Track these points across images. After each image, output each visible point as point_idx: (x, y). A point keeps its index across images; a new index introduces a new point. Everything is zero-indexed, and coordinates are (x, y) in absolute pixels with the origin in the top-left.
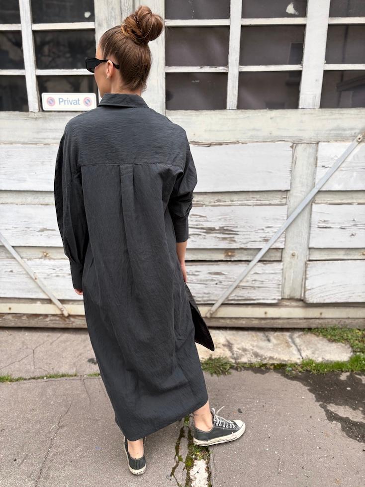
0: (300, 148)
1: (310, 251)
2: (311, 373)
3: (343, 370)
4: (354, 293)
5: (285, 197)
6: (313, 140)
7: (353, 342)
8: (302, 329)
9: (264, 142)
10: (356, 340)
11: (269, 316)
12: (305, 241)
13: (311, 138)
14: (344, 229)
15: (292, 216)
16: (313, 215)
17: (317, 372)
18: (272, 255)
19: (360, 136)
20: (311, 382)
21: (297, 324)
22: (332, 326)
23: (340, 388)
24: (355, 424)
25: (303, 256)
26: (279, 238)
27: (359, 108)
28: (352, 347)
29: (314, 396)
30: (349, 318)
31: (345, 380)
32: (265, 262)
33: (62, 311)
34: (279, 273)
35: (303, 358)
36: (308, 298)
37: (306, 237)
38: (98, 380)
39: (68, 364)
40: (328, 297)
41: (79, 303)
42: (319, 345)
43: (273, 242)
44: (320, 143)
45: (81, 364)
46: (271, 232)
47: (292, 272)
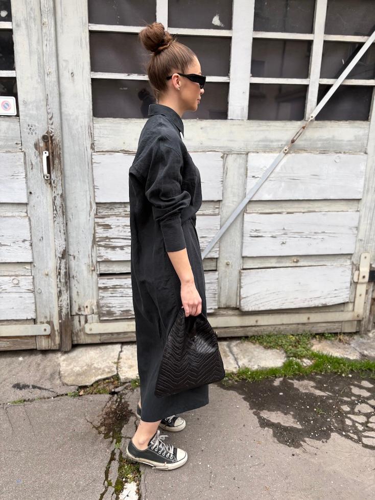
0: (230, 159)
1: (243, 260)
2: (247, 381)
3: (277, 376)
4: (286, 300)
5: (218, 207)
6: (242, 151)
7: (287, 347)
8: (239, 338)
9: (195, 152)
10: (290, 345)
12: (238, 251)
13: (240, 148)
14: (275, 237)
15: (224, 226)
16: (245, 225)
17: (252, 380)
18: (207, 264)
19: (286, 148)
20: (246, 390)
21: (234, 332)
22: (268, 333)
23: (273, 394)
24: (286, 429)
25: (237, 264)
26: (213, 247)
27: (284, 121)
28: (286, 352)
29: (248, 404)
30: (283, 324)
31: (278, 386)
34: (215, 283)
35: (239, 367)
36: (244, 306)
37: (239, 246)
38: (23, 406)
40: (263, 304)
41: (3, 324)
42: (255, 353)
43: (207, 252)
44: (249, 154)
45: (5, 391)
46: (205, 242)
47: (227, 280)
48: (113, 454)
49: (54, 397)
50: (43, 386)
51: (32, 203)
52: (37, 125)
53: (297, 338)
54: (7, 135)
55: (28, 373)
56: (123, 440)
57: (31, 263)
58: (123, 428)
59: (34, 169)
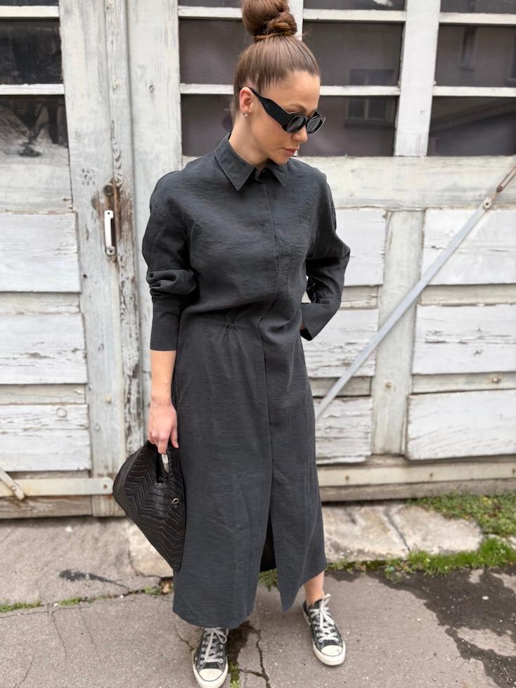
0: (397, 219)
1: (413, 379)
2: (425, 574)
3: (473, 565)
4: (479, 442)
5: (375, 295)
6: (417, 206)
7: (482, 516)
8: (403, 501)
9: (342, 208)
10: (485, 513)
11: (352, 482)
12: (406, 365)
13: (414, 203)
14: (465, 343)
15: (385, 326)
16: (418, 324)
17: (434, 572)
18: (356, 386)
19: (488, 200)
20: (428, 591)
21: (396, 492)
22: (447, 493)
23: (473, 598)
24: (504, 661)
25: (402, 386)
26: (366, 360)
27: (486, 157)
28: (481, 525)
29: (434, 615)
30: (472, 480)
31: (478, 584)
32: (345, 399)
33: (14, 491)
34: (367, 415)
35: (409, 549)
36: (412, 452)
37: (408, 357)
38: (77, 610)
39: (25, 584)
40: (443, 448)
41: (43, 476)
42: (431, 526)
43: (357, 367)
44: (428, 211)
45: (48, 583)
46: (353, 351)
47: (387, 412)
49: (124, 595)
50: (106, 576)
51: (86, 292)
52: (96, 169)
53: (495, 501)
54: (51, 187)
55: (82, 554)
56: (242, 675)
57: (84, 385)
58: (240, 654)
59: (90, 239)
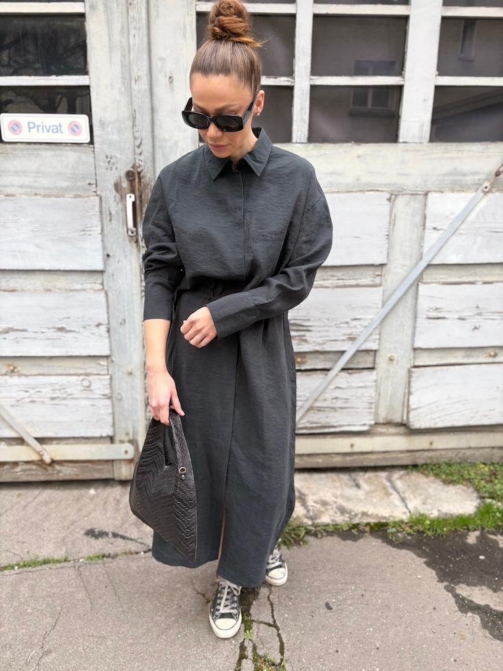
0: (401, 202)
1: (415, 353)
2: (425, 535)
3: (470, 527)
4: (476, 412)
5: (379, 273)
6: (419, 189)
7: (479, 482)
8: (405, 467)
9: (348, 192)
10: (482, 479)
11: (356, 449)
12: (407, 340)
13: (417, 187)
14: (464, 319)
15: (389, 302)
16: (420, 301)
17: (433, 533)
18: (361, 359)
19: (487, 184)
20: (428, 551)
21: (397, 459)
22: (446, 460)
23: (470, 557)
24: (499, 615)
25: (404, 359)
26: (371, 334)
27: (485, 143)
28: (478, 490)
29: (434, 572)
30: (470, 448)
31: (475, 544)
32: (350, 371)
33: (41, 456)
34: (371, 387)
35: (410, 512)
36: (413, 422)
37: (409, 332)
38: (102, 565)
39: (52, 541)
40: (442, 418)
41: (68, 442)
42: (431, 490)
43: (362, 341)
44: (429, 194)
45: (74, 540)
46: (359, 327)
47: (390, 384)
48: (243, 648)
49: (145, 552)
50: (127, 535)
51: (110, 270)
52: (118, 156)
53: (492, 468)
54: (76, 172)
55: (105, 514)
56: (255, 625)
57: (107, 357)
58: (252, 606)
59: (113, 221)
